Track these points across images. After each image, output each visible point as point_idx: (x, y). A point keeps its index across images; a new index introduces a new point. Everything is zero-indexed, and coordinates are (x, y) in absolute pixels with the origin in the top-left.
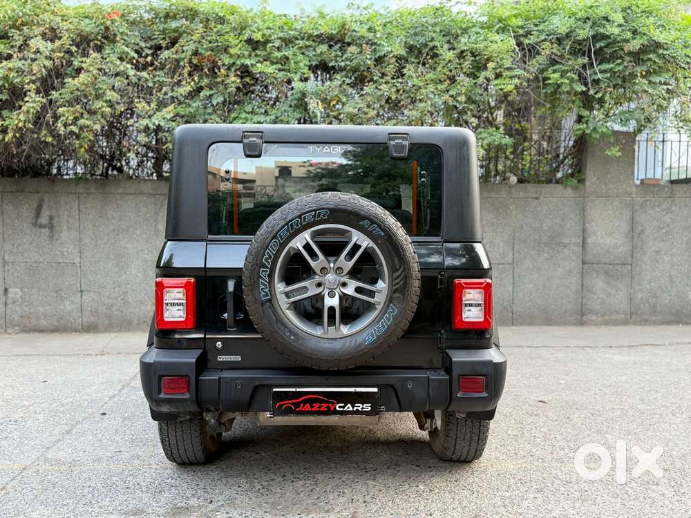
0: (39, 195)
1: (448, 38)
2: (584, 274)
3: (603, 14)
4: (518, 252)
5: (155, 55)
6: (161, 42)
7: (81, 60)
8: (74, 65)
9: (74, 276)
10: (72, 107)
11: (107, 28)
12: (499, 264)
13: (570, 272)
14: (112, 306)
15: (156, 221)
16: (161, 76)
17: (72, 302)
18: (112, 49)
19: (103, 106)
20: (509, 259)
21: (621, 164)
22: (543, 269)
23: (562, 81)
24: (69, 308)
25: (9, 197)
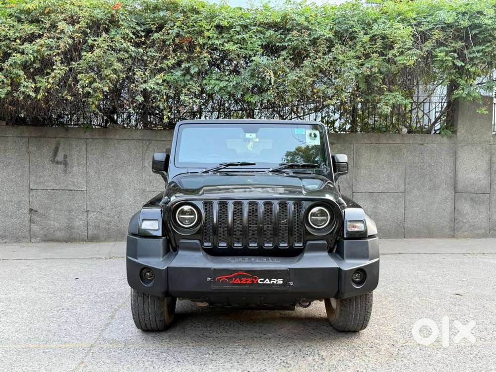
0: (57, 139)
1: (363, 26)
2: (456, 201)
3: (479, 9)
4: (409, 184)
5: (147, 36)
6: (152, 26)
7: (93, 39)
8: (88, 43)
9: (82, 200)
10: (88, 73)
11: (113, 15)
12: (395, 193)
13: (446, 198)
14: (110, 222)
15: (143, 159)
16: (152, 52)
17: (81, 219)
18: (116, 31)
19: (111, 73)
20: (402, 188)
21: (483, 120)
22: (427, 196)
23: (447, 58)
24: (78, 223)
25: (34, 141)
